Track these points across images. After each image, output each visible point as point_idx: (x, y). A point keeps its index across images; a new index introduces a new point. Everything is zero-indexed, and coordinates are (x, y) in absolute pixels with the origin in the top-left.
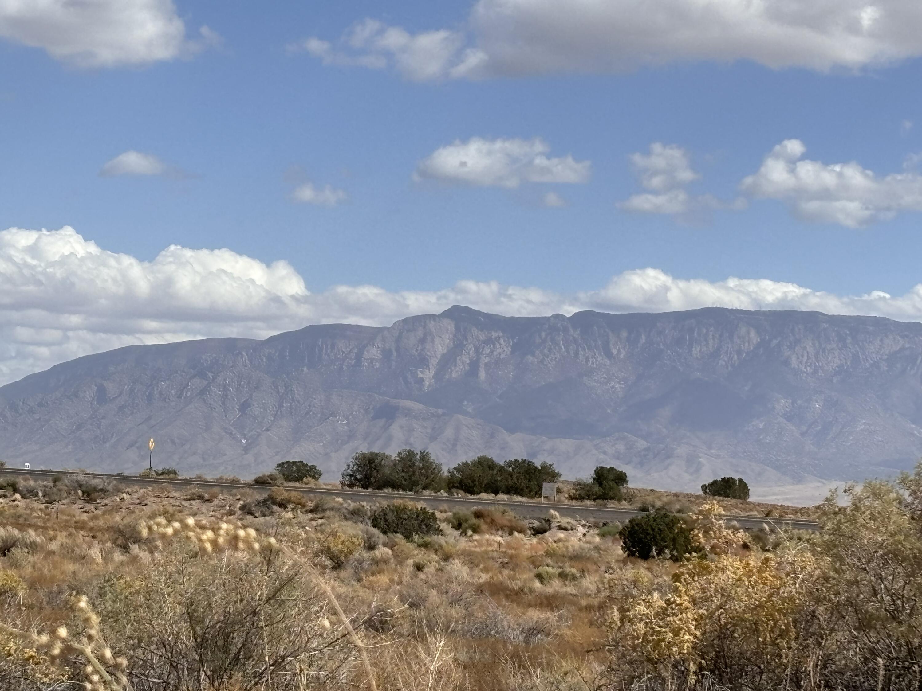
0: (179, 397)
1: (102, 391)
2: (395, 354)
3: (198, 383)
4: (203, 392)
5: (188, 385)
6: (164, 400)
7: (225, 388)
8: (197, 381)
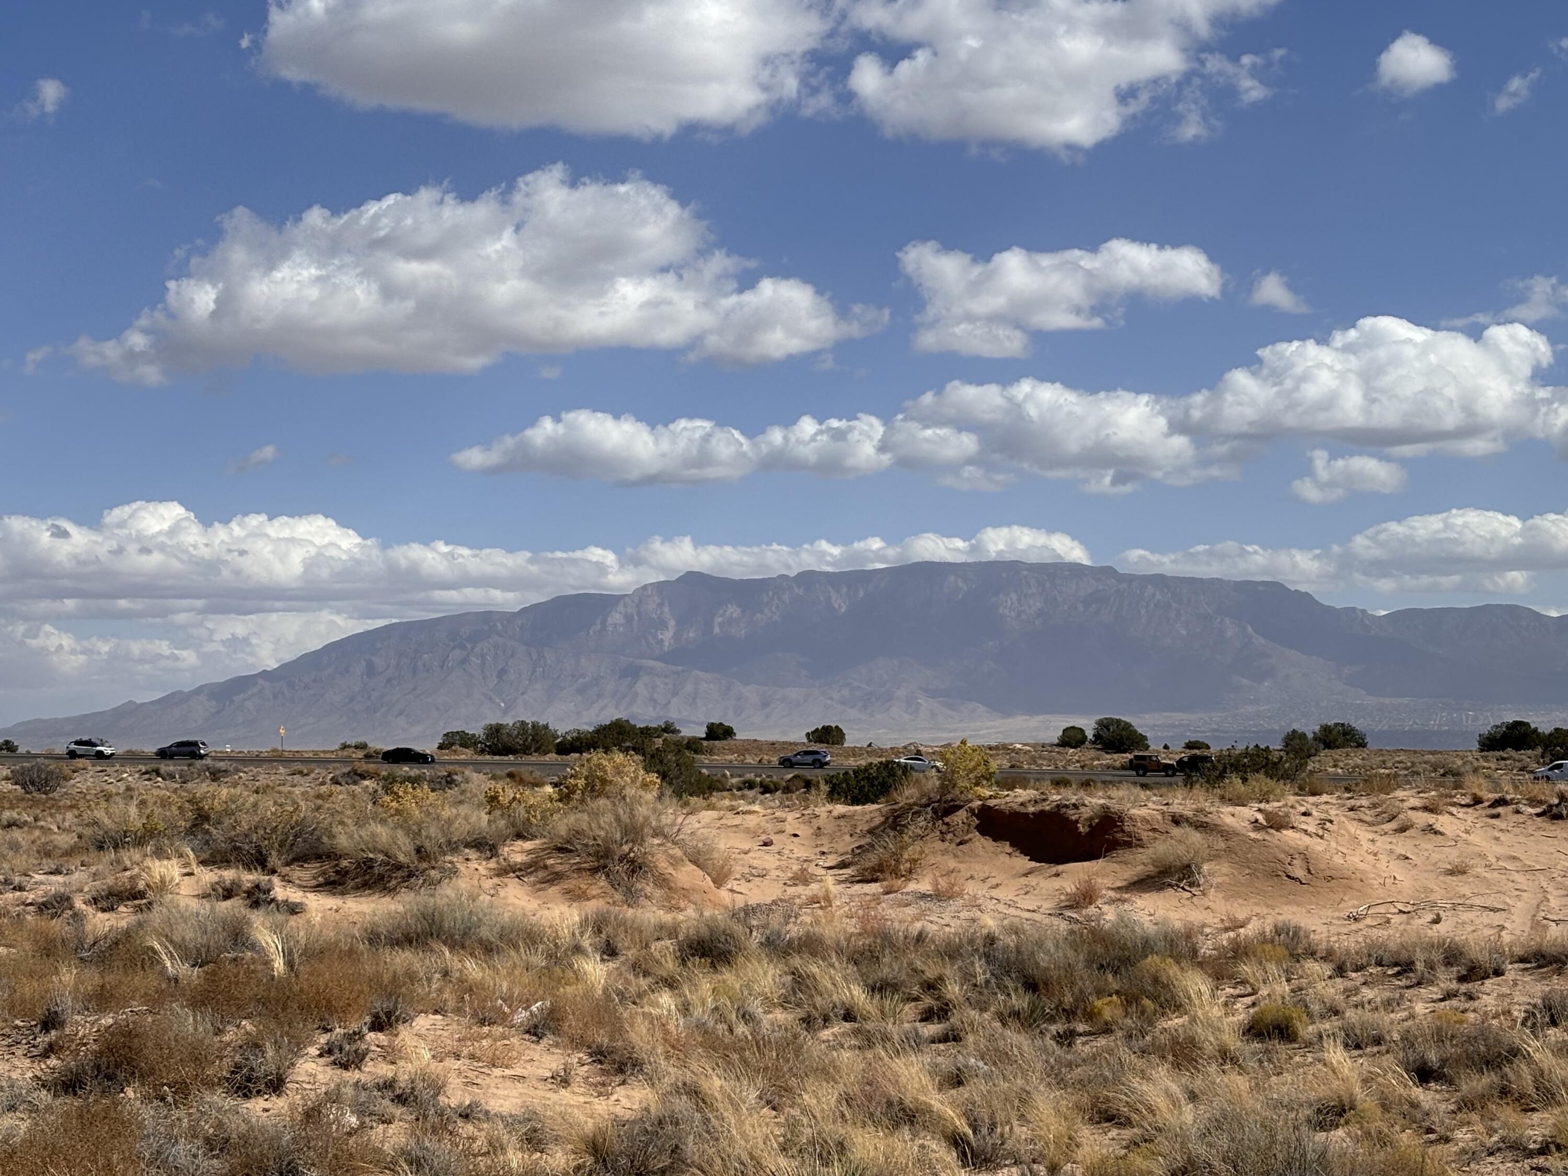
0: (442, 667)
1: (370, 666)
2: (636, 618)
3: (457, 654)
4: (463, 661)
5: (448, 656)
6: (428, 671)
7: (483, 656)
8: (457, 652)
